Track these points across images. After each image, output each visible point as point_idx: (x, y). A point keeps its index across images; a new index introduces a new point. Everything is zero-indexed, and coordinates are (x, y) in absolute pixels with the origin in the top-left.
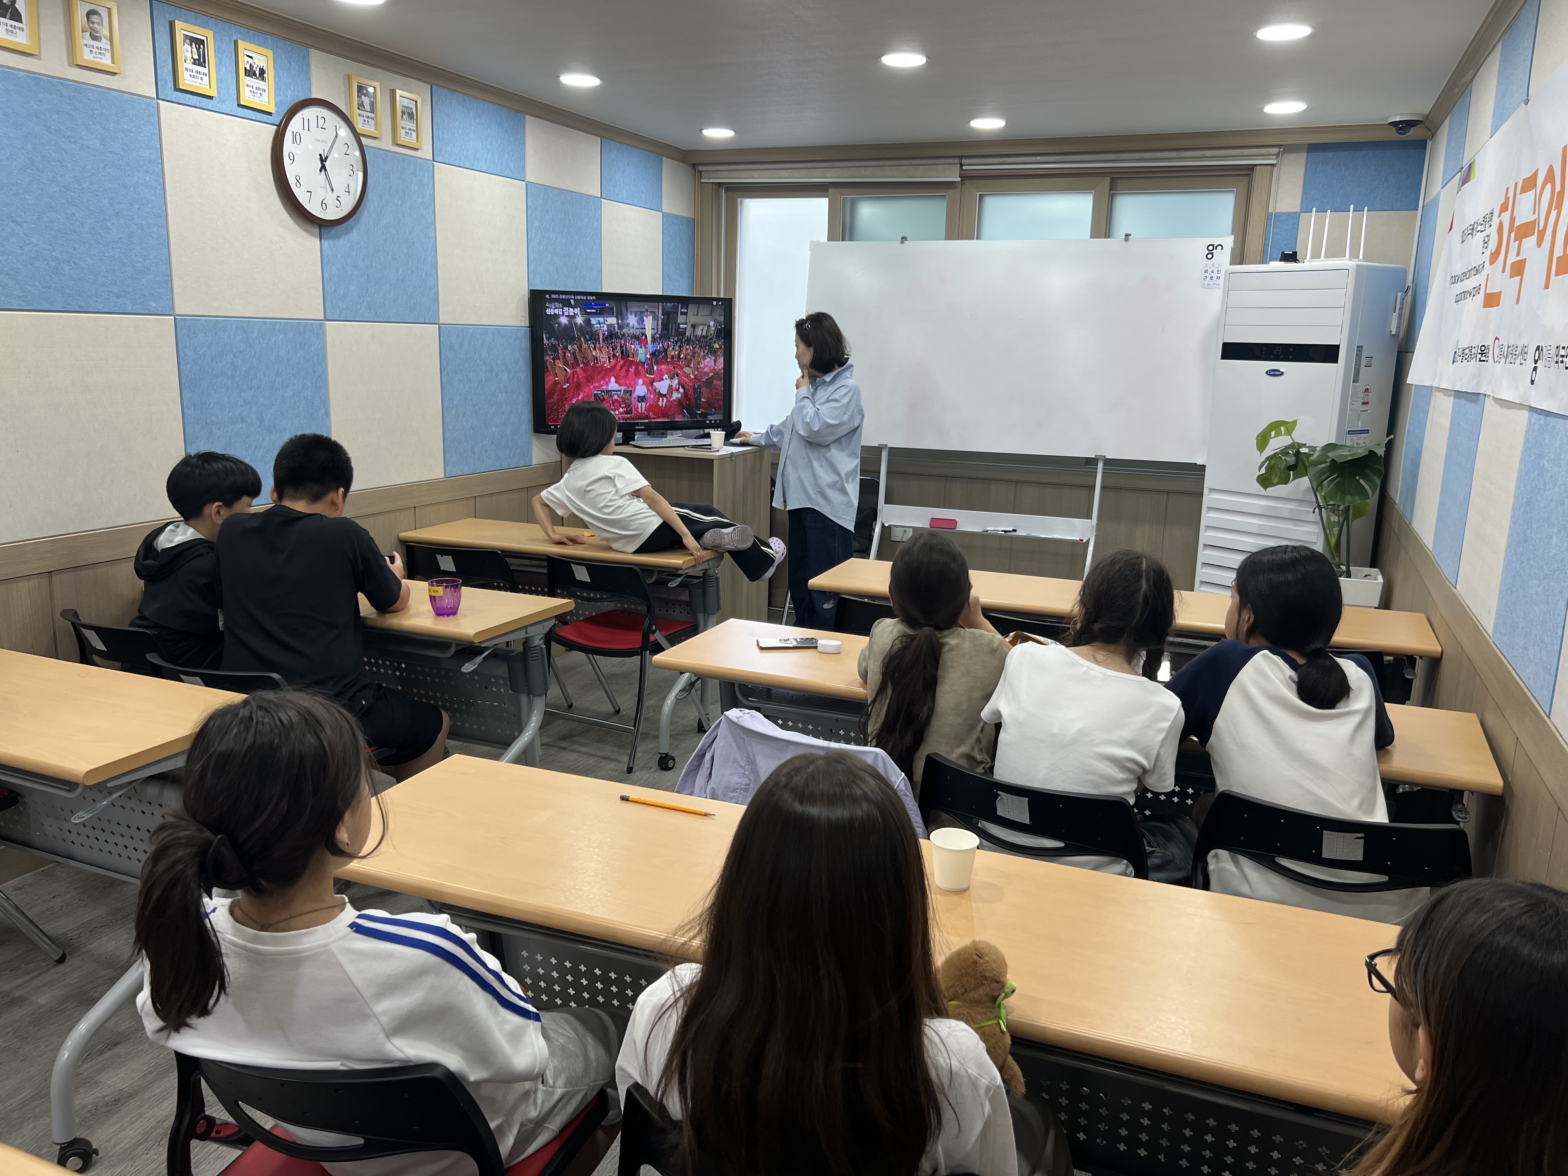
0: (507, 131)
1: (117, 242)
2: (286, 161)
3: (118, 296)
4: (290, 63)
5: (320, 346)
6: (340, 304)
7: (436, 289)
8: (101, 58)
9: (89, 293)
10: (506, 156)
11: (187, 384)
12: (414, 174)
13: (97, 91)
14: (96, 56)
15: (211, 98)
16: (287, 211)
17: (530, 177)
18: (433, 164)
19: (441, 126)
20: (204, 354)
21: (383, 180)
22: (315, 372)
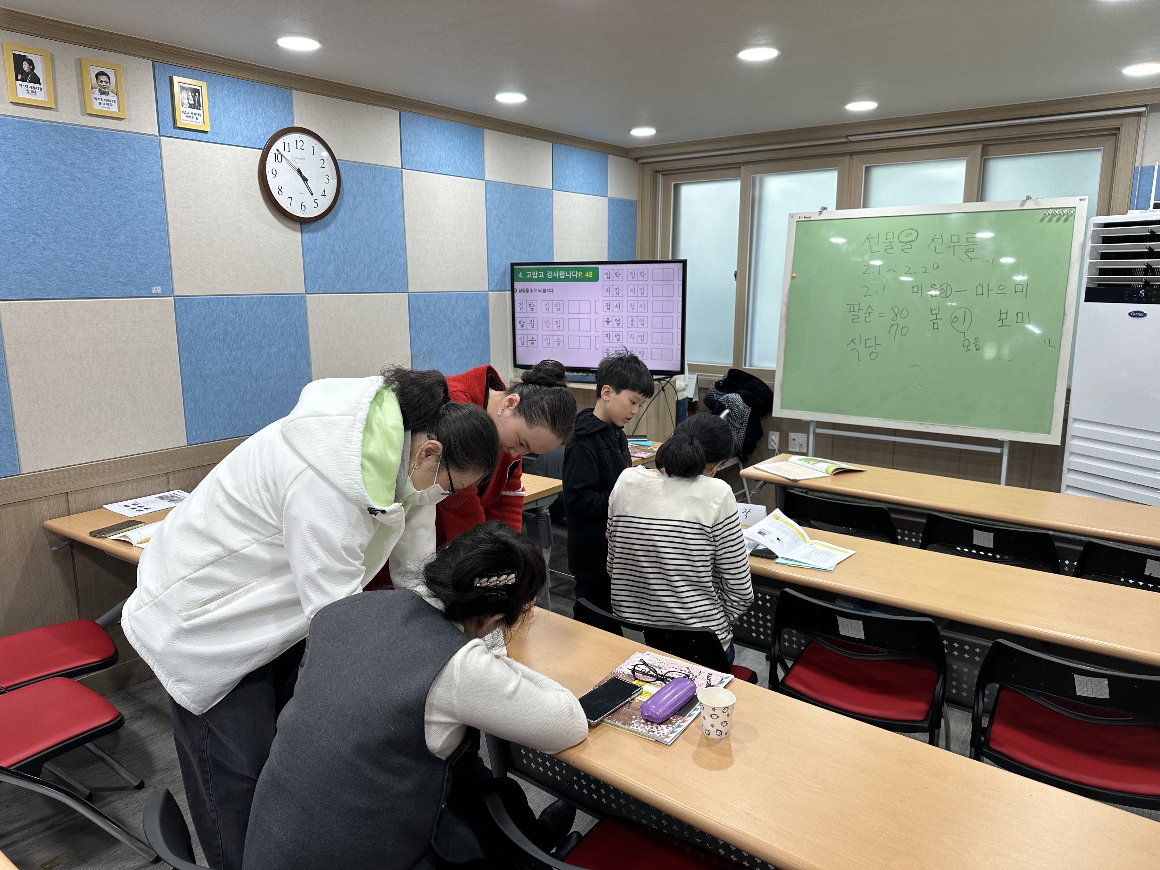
0: (467, 142)
1: (124, 245)
2: (269, 176)
3: (125, 285)
4: (275, 103)
5: (302, 314)
6: (320, 281)
7: (405, 266)
8: (109, 108)
9: (100, 284)
10: (467, 162)
11: (184, 348)
12: (385, 179)
13: (107, 133)
14: (104, 106)
15: (206, 132)
16: (271, 213)
17: (488, 177)
18: (402, 171)
19: (409, 142)
20: (200, 325)
21: (357, 185)
22: (297, 333)
